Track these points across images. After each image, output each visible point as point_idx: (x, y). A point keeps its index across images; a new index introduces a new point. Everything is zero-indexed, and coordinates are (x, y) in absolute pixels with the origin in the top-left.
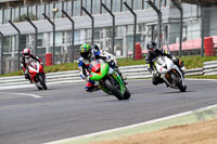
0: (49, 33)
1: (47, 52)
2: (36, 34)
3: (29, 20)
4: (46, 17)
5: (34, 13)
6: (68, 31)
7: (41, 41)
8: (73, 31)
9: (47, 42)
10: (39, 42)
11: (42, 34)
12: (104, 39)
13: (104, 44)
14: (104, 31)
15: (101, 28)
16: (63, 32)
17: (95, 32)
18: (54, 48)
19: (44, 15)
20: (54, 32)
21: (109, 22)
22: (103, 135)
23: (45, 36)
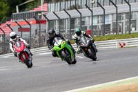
0: (89, 17)
1: (88, 29)
2: (81, 18)
3: (76, 9)
4: (87, 7)
5: (80, 4)
6: (101, 16)
7: (84, 22)
8: (104, 16)
9: (88, 22)
10: (83, 23)
11: (85, 17)
12: (124, 20)
13: (124, 24)
14: (124, 15)
15: (122, 13)
16: (98, 16)
17: (119, 16)
18: (92, 27)
19: (86, 5)
20: (92, 16)
21: (127, 10)
22: (122, 82)
23: (87, 19)
